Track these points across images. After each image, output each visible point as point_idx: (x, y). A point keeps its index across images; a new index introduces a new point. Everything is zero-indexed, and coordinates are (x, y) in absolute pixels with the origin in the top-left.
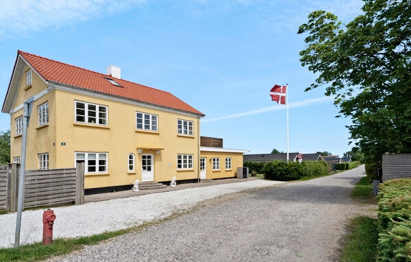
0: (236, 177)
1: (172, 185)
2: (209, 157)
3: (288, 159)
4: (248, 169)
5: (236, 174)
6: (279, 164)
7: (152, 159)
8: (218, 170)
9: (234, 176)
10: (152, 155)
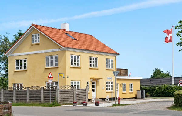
0: (136, 98)
1: (106, 100)
2: (121, 82)
3: (173, 83)
4: (144, 91)
5: (136, 96)
6: (167, 88)
7: (95, 85)
8: (125, 92)
9: (134, 97)
10: (95, 82)
